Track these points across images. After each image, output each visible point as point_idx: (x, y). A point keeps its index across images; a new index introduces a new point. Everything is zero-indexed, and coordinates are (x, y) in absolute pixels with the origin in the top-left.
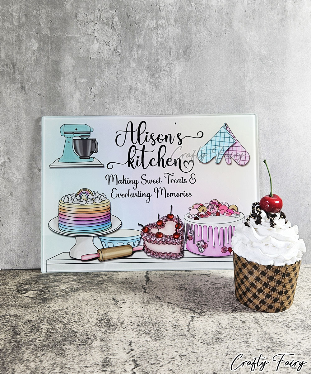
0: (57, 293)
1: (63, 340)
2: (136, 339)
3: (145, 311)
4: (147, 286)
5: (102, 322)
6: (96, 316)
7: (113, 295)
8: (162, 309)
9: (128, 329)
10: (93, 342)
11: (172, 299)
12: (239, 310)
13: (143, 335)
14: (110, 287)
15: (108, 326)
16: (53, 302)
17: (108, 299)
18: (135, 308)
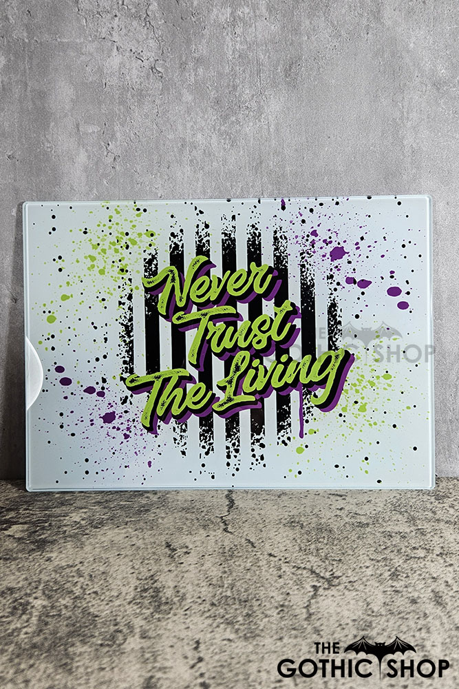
0: (65, 529)
1: (70, 634)
2: (209, 636)
3: (225, 572)
4: (229, 518)
5: (144, 595)
6: (134, 582)
7: (167, 536)
8: (256, 568)
9: (193, 611)
10: (125, 640)
11: (276, 546)
12: (403, 573)
13: (222, 626)
14: (162, 517)
15: (156, 604)
16: (56, 547)
17: (158, 545)
18: (208, 565)
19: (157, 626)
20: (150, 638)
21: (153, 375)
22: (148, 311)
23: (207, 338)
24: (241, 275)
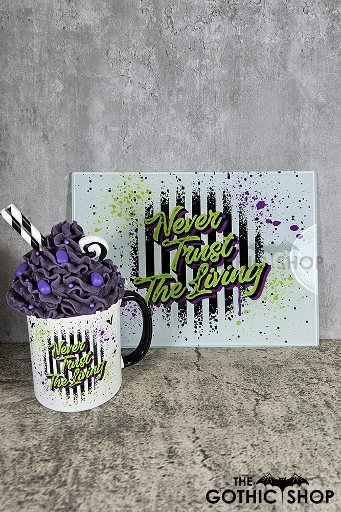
2: (200, 426)
3: (203, 392)
5: (158, 405)
6: (150, 398)
7: (164, 373)
8: (220, 390)
9: (188, 413)
10: (152, 428)
11: (230, 378)
12: (307, 391)
13: (206, 420)
14: (159, 363)
15: (166, 410)
17: (160, 378)
18: (191, 389)
19: (169, 421)
20: (166, 427)
21: (150, 277)
22: (148, 239)
23: (183, 255)
24: (204, 217)
